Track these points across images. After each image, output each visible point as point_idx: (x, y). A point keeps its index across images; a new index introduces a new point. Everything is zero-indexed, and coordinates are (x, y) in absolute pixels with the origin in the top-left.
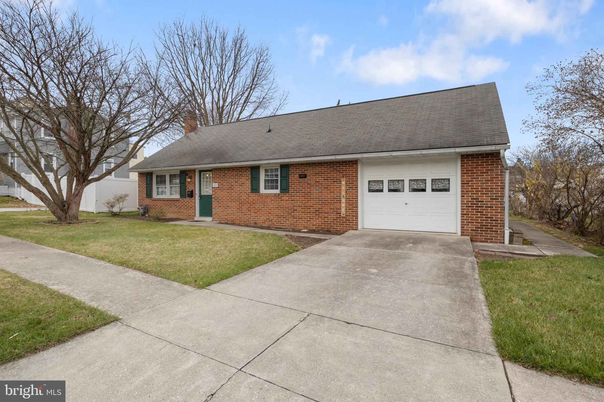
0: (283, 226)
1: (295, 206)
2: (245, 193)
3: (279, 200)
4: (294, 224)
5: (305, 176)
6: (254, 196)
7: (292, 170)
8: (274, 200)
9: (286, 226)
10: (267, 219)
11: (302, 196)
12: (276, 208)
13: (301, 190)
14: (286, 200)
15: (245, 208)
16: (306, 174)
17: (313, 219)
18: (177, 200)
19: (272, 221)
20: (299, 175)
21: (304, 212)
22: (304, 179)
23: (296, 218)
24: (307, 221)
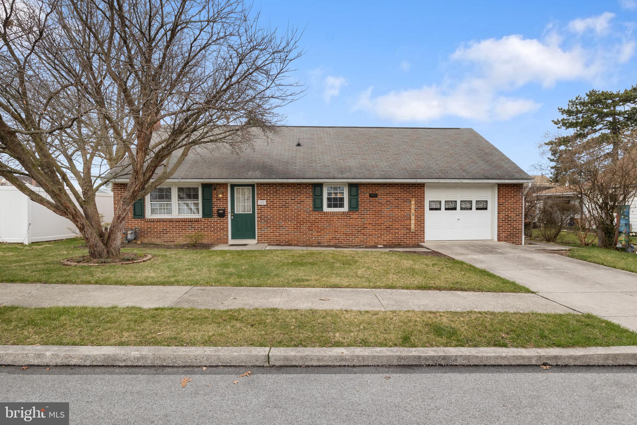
0: (352, 243)
1: (365, 224)
2: (305, 211)
3: (347, 218)
4: (364, 241)
5: (376, 196)
6: (316, 215)
7: (361, 190)
8: (341, 218)
9: (355, 243)
10: (332, 238)
11: (372, 214)
12: (343, 226)
13: (371, 209)
14: (355, 218)
15: (304, 227)
16: (377, 194)
17: (384, 235)
18: (197, 221)
19: (339, 239)
20: (370, 194)
21: (374, 229)
22: (374, 198)
23: (367, 235)
24: (378, 237)
